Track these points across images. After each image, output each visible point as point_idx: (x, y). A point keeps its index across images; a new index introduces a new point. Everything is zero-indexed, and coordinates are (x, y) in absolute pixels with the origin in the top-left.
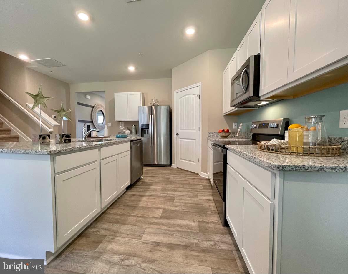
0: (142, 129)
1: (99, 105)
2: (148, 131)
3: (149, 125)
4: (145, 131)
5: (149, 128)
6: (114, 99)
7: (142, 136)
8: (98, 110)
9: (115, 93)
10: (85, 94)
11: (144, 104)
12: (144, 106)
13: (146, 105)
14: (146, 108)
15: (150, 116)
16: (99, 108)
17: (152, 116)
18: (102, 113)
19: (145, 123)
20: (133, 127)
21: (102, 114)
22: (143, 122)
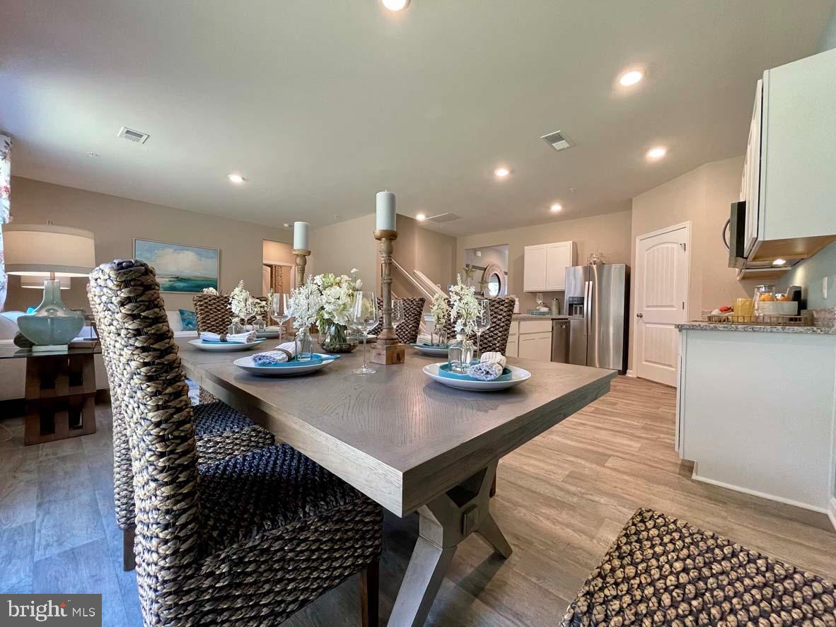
0: (571, 305)
1: (493, 265)
2: (582, 309)
3: (583, 298)
4: (576, 308)
5: (583, 304)
6: (522, 258)
7: (569, 315)
8: (492, 274)
9: (525, 247)
10: (475, 250)
11: (576, 263)
12: (577, 265)
13: (579, 263)
14: (580, 269)
15: (587, 283)
16: (493, 270)
17: (591, 282)
18: (496, 277)
19: (578, 294)
20: (554, 303)
21: (497, 280)
22: (572, 293)
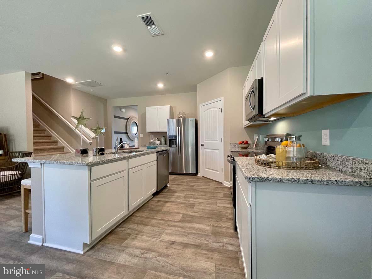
0: (170, 140)
1: (133, 117)
2: (176, 142)
3: (176, 136)
4: (173, 141)
5: (176, 139)
6: (145, 112)
7: (170, 146)
8: (132, 122)
9: (146, 107)
10: (121, 108)
12: (173, 118)
14: (175, 120)
15: (178, 128)
16: (133, 120)
17: (180, 128)
18: (135, 124)
19: (174, 134)
20: (163, 138)
21: (136, 125)
22: (172, 133)
